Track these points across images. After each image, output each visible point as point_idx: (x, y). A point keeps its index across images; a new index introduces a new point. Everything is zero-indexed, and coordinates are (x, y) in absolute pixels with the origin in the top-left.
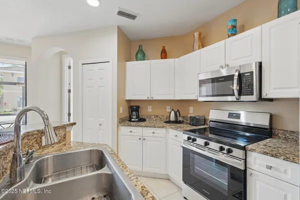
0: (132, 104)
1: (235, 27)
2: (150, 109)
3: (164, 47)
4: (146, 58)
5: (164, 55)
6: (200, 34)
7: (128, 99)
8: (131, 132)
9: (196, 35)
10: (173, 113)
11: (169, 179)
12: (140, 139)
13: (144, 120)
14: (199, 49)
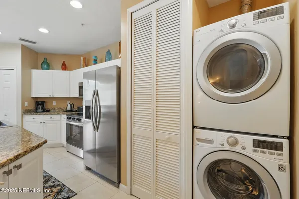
0: (39, 100)
1: (96, 60)
2: (54, 104)
3: (64, 62)
4: (51, 67)
5: (64, 67)
6: (85, 59)
7: (34, 96)
8: (34, 119)
9: (82, 58)
10: (69, 106)
11: (63, 147)
12: (41, 123)
13: (48, 111)
14: (83, 67)
